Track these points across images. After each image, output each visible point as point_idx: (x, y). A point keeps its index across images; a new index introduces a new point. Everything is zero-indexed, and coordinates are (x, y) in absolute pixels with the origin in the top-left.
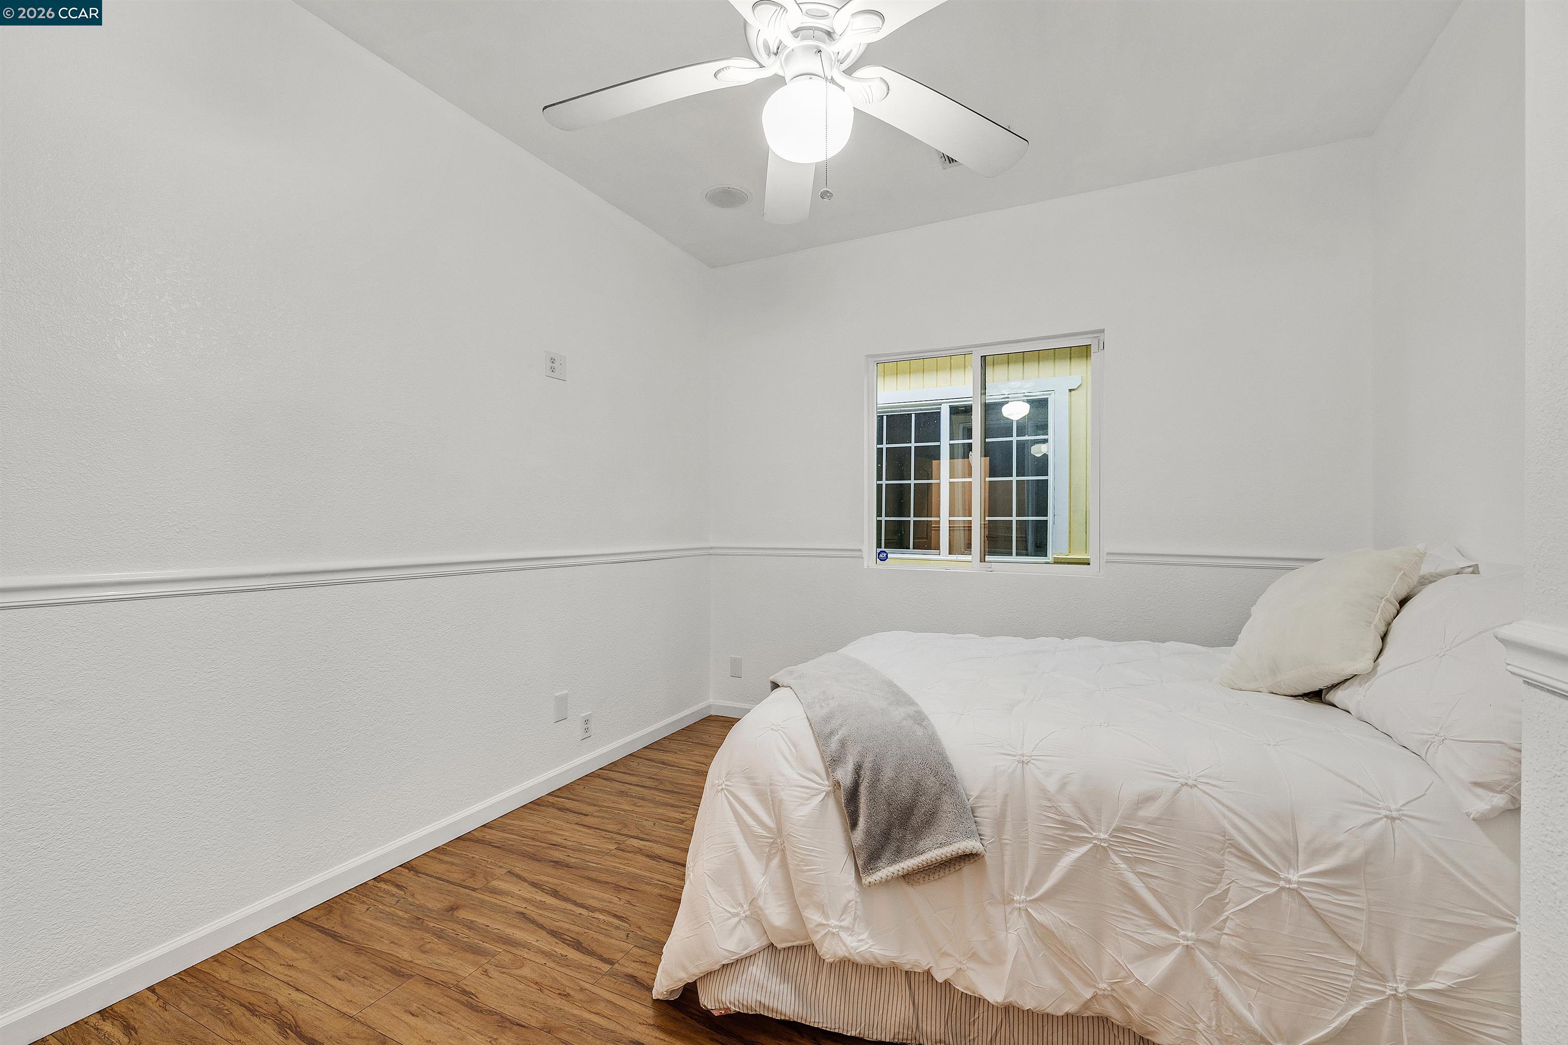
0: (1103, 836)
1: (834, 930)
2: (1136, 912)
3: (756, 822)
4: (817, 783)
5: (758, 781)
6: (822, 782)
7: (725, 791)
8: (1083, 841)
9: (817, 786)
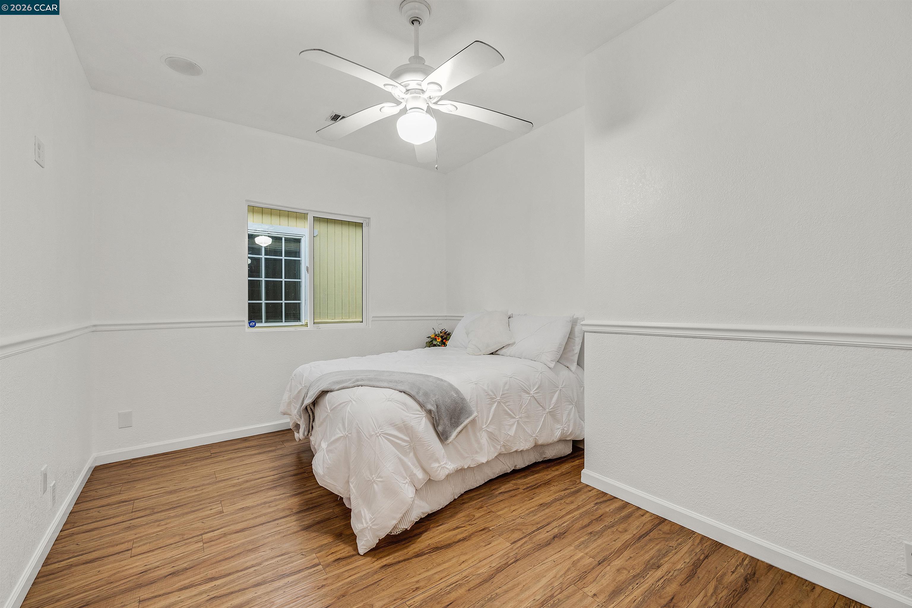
0: (499, 398)
1: (444, 466)
2: (508, 417)
3: (401, 441)
4: (420, 415)
5: (396, 424)
6: (422, 413)
7: (382, 434)
8: (495, 402)
9: (421, 416)
